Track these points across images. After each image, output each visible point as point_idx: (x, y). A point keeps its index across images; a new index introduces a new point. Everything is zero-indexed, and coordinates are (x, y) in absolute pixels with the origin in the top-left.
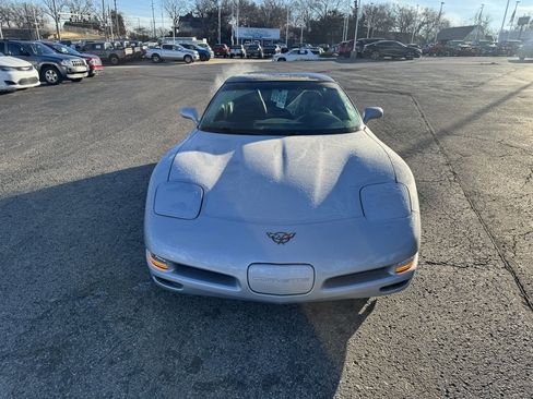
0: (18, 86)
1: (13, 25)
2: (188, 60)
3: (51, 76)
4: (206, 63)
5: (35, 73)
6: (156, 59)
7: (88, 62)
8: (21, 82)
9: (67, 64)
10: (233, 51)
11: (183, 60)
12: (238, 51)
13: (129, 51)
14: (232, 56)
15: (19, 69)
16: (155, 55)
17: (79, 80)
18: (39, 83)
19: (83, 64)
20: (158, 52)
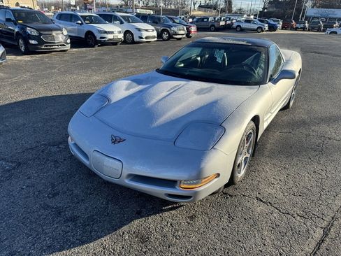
0: (145, 40)
1: (173, 7)
2: (259, 30)
3: (165, 36)
4: (273, 32)
5: (155, 34)
6: (238, 29)
7: (187, 29)
8: (146, 38)
9: (174, 29)
10: (298, 25)
11: (256, 30)
12: (302, 26)
13: (222, 23)
14: (296, 29)
15: (147, 30)
16: (239, 26)
17: (180, 39)
18: (156, 39)
19: (184, 30)
20: (241, 24)
